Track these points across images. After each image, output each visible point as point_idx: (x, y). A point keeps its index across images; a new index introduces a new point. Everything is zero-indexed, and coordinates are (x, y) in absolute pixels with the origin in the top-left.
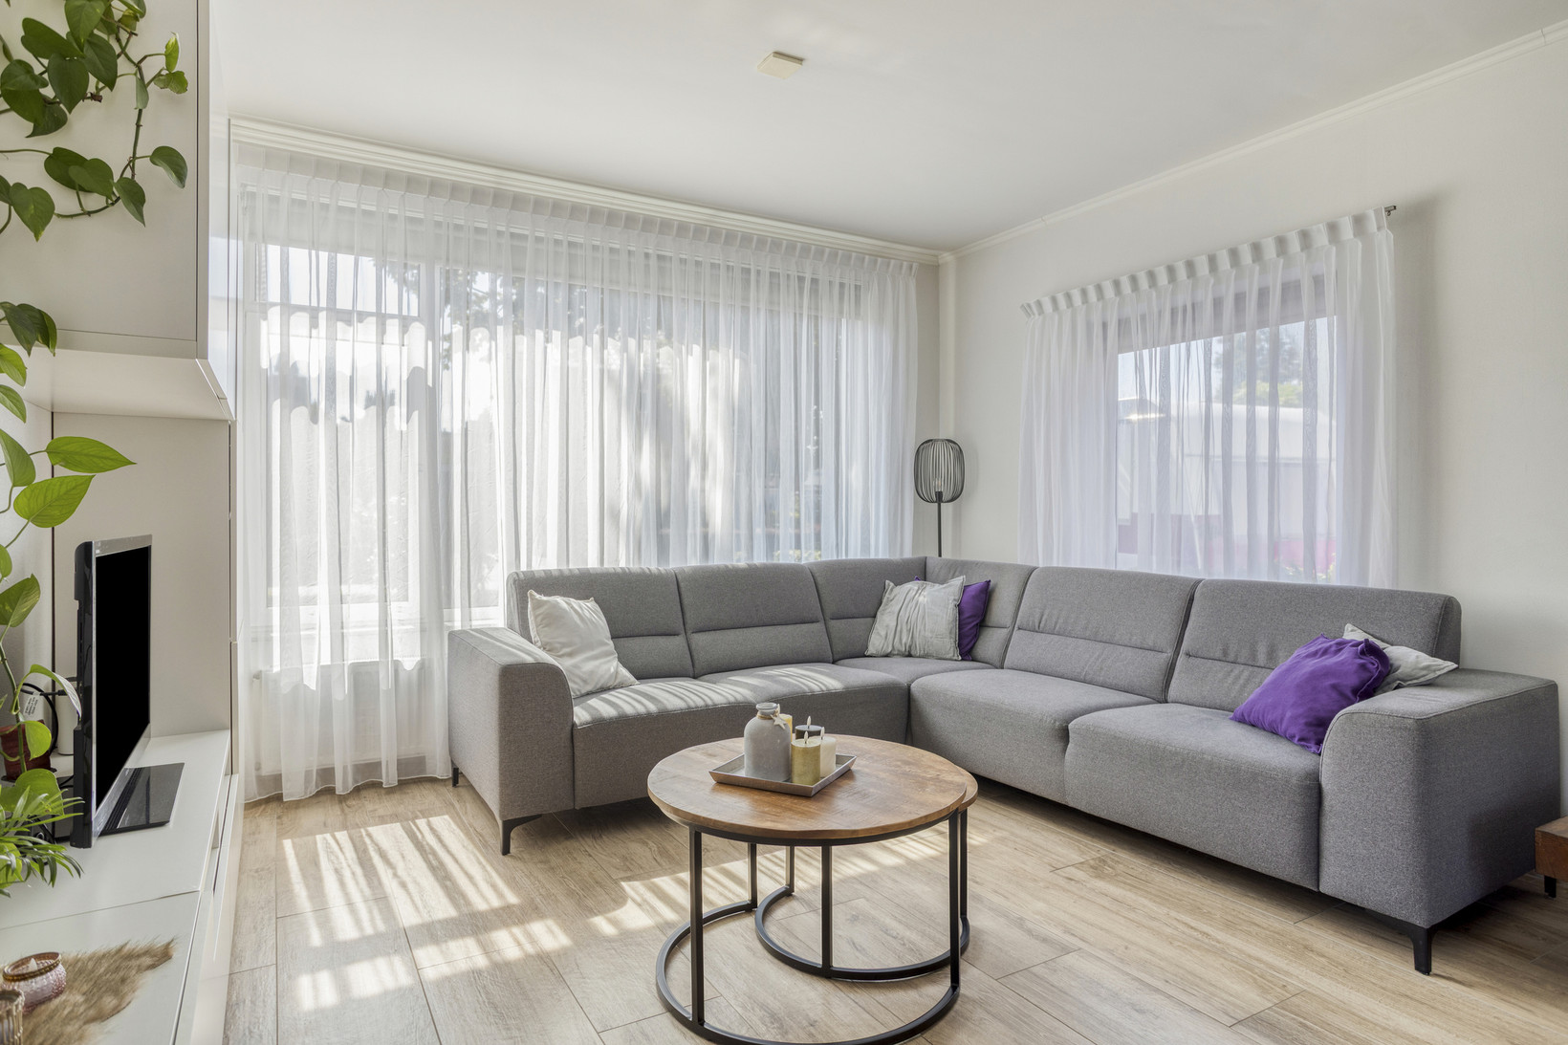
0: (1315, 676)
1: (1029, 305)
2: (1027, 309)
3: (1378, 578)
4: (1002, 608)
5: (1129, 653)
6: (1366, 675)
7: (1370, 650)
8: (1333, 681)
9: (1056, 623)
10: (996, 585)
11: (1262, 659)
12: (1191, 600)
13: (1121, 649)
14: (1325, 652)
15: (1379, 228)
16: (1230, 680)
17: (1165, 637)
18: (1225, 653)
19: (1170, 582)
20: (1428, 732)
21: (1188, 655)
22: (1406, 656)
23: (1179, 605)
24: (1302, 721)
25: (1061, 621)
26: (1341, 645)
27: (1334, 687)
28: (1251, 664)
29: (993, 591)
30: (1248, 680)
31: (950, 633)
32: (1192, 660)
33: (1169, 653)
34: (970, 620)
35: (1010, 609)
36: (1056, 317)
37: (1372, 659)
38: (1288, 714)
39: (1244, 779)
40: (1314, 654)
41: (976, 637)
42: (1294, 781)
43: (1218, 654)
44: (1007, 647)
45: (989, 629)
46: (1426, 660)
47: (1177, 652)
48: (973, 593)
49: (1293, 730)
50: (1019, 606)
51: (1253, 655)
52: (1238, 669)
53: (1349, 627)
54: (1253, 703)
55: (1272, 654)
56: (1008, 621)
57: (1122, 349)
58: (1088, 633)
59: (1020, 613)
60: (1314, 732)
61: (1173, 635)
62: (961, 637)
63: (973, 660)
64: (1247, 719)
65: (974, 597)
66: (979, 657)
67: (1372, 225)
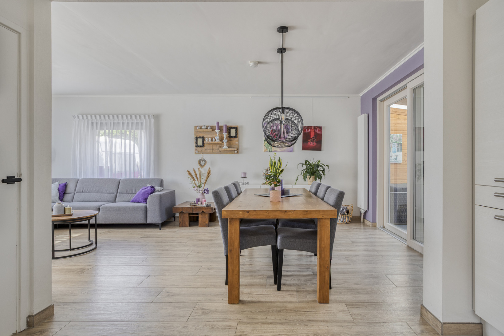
0: (144, 192)
1: (75, 116)
2: (74, 117)
3: (152, 177)
4: (70, 189)
5: (106, 194)
6: (152, 191)
7: (153, 187)
8: (147, 192)
9: (87, 191)
10: (68, 184)
11: (134, 192)
12: (119, 183)
13: (105, 194)
14: (145, 188)
15: (152, 118)
16: (128, 196)
17: (114, 190)
18: (127, 192)
19: (115, 180)
20: (161, 196)
21: (119, 193)
22: (157, 188)
23: (117, 184)
24: (143, 199)
25: (88, 190)
26: (148, 187)
27: (147, 193)
28: (132, 193)
29: (67, 185)
30: (131, 196)
31: (57, 196)
32: (120, 194)
33: (116, 193)
34: (62, 192)
35: (73, 189)
36: (83, 120)
37: (153, 188)
38: (141, 199)
39: (134, 209)
40: (144, 189)
41: (63, 196)
42: (143, 207)
43: (126, 192)
44: (73, 197)
45: (68, 194)
46: (160, 188)
47: (117, 193)
48: (62, 186)
49: (142, 201)
50: (76, 188)
51: (132, 192)
52: (129, 194)
53: (148, 185)
54: (134, 198)
55: (135, 191)
56: (73, 191)
57: (101, 129)
58: (96, 192)
59: (76, 190)
60: (145, 200)
61: (116, 190)
62: (60, 196)
63: (63, 202)
64: (133, 201)
65: (62, 187)
66: (65, 201)
67: (151, 117)
